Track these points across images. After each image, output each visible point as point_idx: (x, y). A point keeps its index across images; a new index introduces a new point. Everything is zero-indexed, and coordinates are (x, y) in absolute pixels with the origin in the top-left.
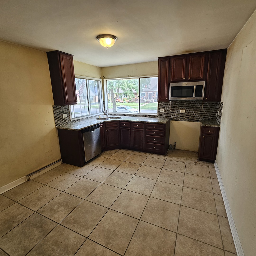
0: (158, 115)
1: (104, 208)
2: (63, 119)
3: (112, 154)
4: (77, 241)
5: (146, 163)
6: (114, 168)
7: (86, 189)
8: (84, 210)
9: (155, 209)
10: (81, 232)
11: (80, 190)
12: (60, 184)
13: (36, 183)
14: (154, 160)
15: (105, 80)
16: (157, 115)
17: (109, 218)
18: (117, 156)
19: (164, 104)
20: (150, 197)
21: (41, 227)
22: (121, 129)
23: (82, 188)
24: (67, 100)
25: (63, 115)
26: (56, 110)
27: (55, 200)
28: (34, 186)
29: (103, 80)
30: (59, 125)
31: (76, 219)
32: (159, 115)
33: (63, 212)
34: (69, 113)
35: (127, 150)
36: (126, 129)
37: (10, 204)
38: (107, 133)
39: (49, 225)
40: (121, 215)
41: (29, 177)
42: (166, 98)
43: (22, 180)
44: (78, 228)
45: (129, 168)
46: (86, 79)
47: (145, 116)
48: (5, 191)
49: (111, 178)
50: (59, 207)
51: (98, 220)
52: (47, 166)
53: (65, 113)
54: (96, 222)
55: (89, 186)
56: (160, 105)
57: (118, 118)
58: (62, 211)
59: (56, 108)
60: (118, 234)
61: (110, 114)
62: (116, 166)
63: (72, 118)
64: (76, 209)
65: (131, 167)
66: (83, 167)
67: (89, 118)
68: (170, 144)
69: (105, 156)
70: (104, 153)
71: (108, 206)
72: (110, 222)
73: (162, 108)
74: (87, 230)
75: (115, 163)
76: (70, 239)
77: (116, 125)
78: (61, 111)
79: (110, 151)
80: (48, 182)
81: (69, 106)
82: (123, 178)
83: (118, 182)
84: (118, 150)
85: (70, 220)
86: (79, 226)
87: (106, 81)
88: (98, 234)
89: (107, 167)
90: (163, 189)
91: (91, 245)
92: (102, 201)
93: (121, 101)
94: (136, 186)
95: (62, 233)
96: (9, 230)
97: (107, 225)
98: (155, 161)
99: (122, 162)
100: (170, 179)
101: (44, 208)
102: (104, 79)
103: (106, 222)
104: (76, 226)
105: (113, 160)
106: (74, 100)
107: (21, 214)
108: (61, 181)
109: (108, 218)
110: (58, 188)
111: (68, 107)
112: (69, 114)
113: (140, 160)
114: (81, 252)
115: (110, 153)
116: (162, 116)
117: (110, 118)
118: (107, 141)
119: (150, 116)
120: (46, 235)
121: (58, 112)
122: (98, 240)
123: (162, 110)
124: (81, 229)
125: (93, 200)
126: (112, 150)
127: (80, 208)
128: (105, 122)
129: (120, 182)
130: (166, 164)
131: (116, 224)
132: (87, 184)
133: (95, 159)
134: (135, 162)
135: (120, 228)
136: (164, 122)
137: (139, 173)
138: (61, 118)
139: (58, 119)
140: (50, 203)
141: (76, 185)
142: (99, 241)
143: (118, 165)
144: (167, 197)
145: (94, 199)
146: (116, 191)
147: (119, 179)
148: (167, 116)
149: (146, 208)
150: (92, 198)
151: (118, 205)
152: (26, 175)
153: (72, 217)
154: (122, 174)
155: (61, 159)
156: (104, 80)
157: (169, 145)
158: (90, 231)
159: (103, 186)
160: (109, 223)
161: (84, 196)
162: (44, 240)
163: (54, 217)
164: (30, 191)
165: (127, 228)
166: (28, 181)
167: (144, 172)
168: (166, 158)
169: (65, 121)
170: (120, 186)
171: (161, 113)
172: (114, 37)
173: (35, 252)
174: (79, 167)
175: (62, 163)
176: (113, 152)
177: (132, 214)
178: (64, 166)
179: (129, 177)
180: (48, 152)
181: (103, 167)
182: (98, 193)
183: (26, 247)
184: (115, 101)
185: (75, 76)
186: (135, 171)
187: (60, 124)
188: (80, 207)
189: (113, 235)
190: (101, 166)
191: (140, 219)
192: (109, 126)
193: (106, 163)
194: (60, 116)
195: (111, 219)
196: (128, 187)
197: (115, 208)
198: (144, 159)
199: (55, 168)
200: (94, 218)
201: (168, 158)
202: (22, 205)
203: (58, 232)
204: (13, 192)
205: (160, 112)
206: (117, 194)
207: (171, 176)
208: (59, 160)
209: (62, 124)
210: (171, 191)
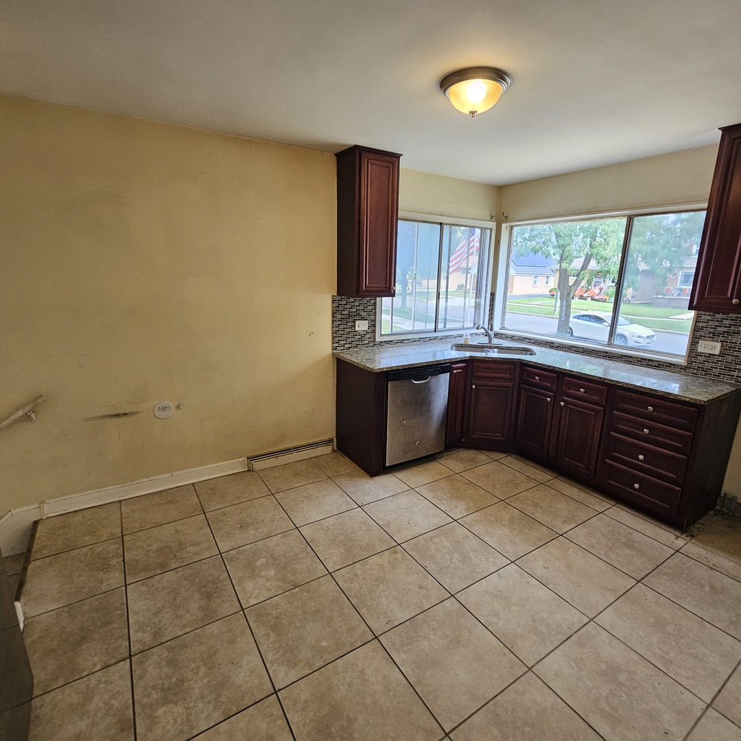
0: (685, 364)
1: (364, 627)
2: (355, 333)
3: (476, 463)
4: (250, 684)
5: (580, 534)
6: (458, 510)
7: (349, 544)
8: (313, 604)
9: (527, 729)
10: (273, 664)
11: (335, 541)
12: (302, 505)
13: (260, 482)
14: (619, 533)
15: (508, 224)
16: (682, 361)
17: (360, 668)
18: (487, 476)
19: (727, 322)
20: (530, 669)
21: (209, 596)
22: (522, 391)
23: (341, 538)
24: (366, 281)
25: (357, 322)
26: (341, 308)
27: (270, 544)
28: (252, 488)
29: (501, 226)
30: (342, 348)
31: (283, 619)
32: (690, 362)
33: (268, 584)
34: (375, 321)
35: (534, 465)
36: (538, 393)
37: (193, 512)
38: (473, 396)
39: (223, 601)
40: (397, 679)
41: (252, 462)
42: (731, 298)
43: (236, 466)
44: (272, 647)
45: (506, 531)
46: (441, 224)
47: (630, 359)
48: (201, 479)
49: (434, 540)
50: (266, 566)
51: (329, 654)
52: (297, 449)
53: (363, 319)
54: (322, 658)
55: (361, 540)
56: (704, 325)
57: (526, 351)
58: (268, 580)
59: (341, 303)
60: (356, 736)
61: (506, 337)
62: (468, 509)
63: (381, 335)
64: (297, 589)
65: (515, 529)
66: (376, 479)
67: (431, 341)
68: (725, 494)
69: (452, 463)
70: (455, 455)
71: (378, 625)
72: (355, 681)
73: (714, 336)
74: (288, 666)
75: (470, 497)
76: (241, 667)
77: (508, 376)
78: (352, 310)
79: (475, 452)
80: (281, 489)
81: (375, 300)
82: (471, 555)
83: (448, 562)
84: (502, 455)
85: (270, 614)
86: (277, 645)
87: (512, 228)
88: (306, 701)
89: (441, 499)
90: (603, 667)
91: (272, 718)
92: (369, 603)
93: (598, 297)
94: (500, 604)
95: (234, 640)
96: (159, 572)
97: (341, 687)
98: (624, 540)
99: (496, 500)
100: (655, 639)
101: (238, 553)
102: (504, 222)
103: (344, 674)
104: (271, 640)
105: (468, 484)
106: (386, 284)
107: (194, 545)
108: (309, 497)
109: (358, 666)
110: (291, 514)
111: (373, 301)
112: (373, 323)
113: (564, 514)
114: (242, 724)
115: (472, 459)
116: (707, 372)
117: (497, 347)
118: (471, 419)
119: (650, 363)
120: (207, 623)
121: (343, 313)
122: (296, 719)
123: (711, 347)
124: (277, 657)
125: (351, 586)
126: (484, 452)
127: (306, 594)
128: (472, 360)
129: (452, 566)
130: (670, 568)
131: (368, 701)
132: (361, 532)
133: (421, 464)
134: (539, 515)
135: (371, 722)
136: (701, 398)
137: (536, 560)
138: (350, 330)
139: (342, 332)
140: (256, 545)
141: (332, 523)
142: (297, 722)
143: (477, 508)
144: (601, 710)
145: (353, 585)
146: (427, 589)
147: (456, 555)
148: (733, 373)
149: (492, 702)
150: (349, 579)
151: (408, 638)
152: (248, 456)
153: (277, 609)
154: (474, 542)
155: (335, 439)
156: (504, 225)
157: (722, 494)
158: (293, 675)
159: (399, 556)
160: (350, 685)
161: (335, 562)
162: (196, 634)
163: (244, 588)
164: (238, 498)
165: (392, 734)
166: (248, 470)
167: (558, 564)
168: (680, 542)
169: (361, 340)
170: (447, 580)
171: (701, 359)
172: (498, 75)
173: (165, 654)
174: (367, 475)
175: (336, 449)
176: (482, 457)
177: (431, 697)
178: (335, 461)
179: (491, 559)
180: (306, 413)
181: (429, 496)
182: (374, 572)
183: (160, 628)
184: (569, 294)
185: (401, 214)
186: (522, 550)
187: (346, 346)
188: (308, 591)
189: (340, 733)
190: (424, 491)
191: (451, 735)
192: (483, 374)
193: (443, 489)
194: (349, 324)
195: (362, 672)
196: (471, 597)
197: (394, 644)
198: (582, 515)
199: (315, 457)
200: (324, 644)
201: (692, 548)
202: (209, 525)
203: (230, 631)
204: (211, 487)
205: (700, 355)
206: (424, 601)
207: (670, 629)
208: (330, 441)
209: (350, 345)
210: (635, 693)
